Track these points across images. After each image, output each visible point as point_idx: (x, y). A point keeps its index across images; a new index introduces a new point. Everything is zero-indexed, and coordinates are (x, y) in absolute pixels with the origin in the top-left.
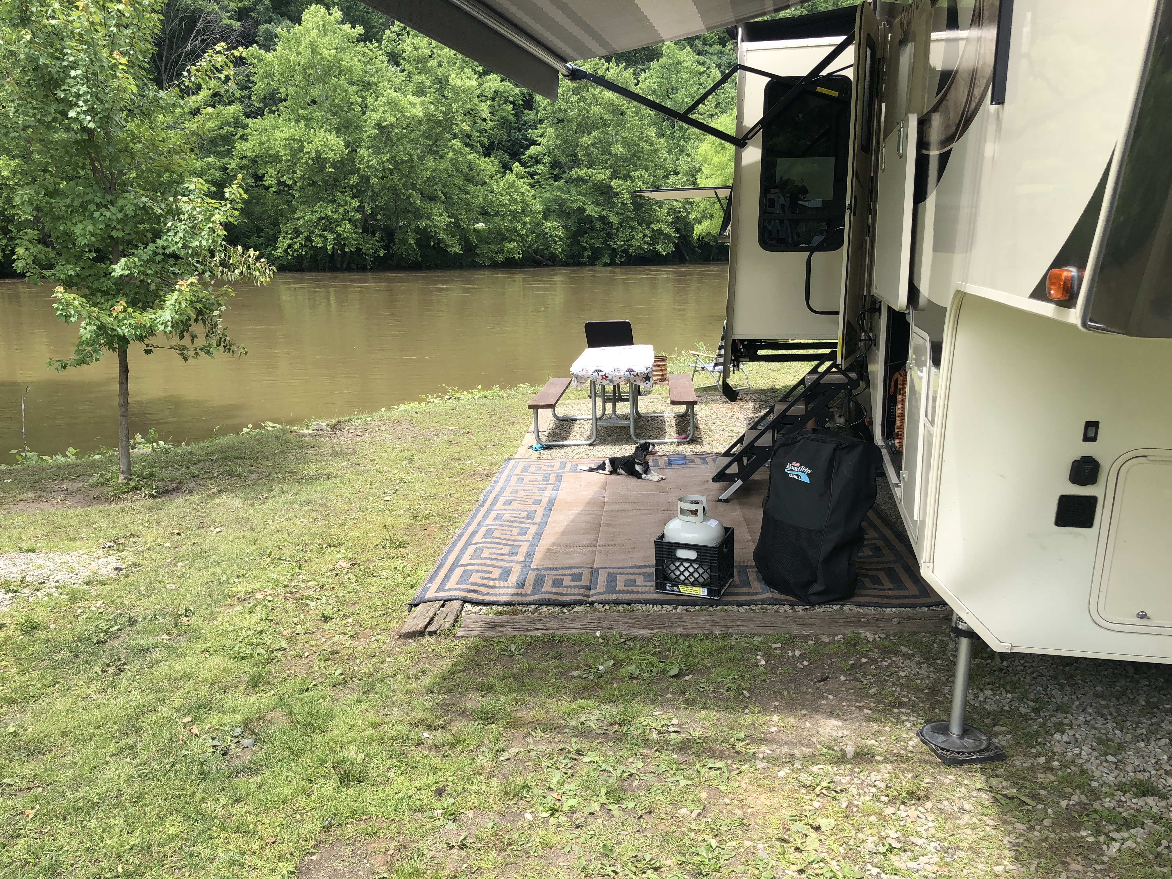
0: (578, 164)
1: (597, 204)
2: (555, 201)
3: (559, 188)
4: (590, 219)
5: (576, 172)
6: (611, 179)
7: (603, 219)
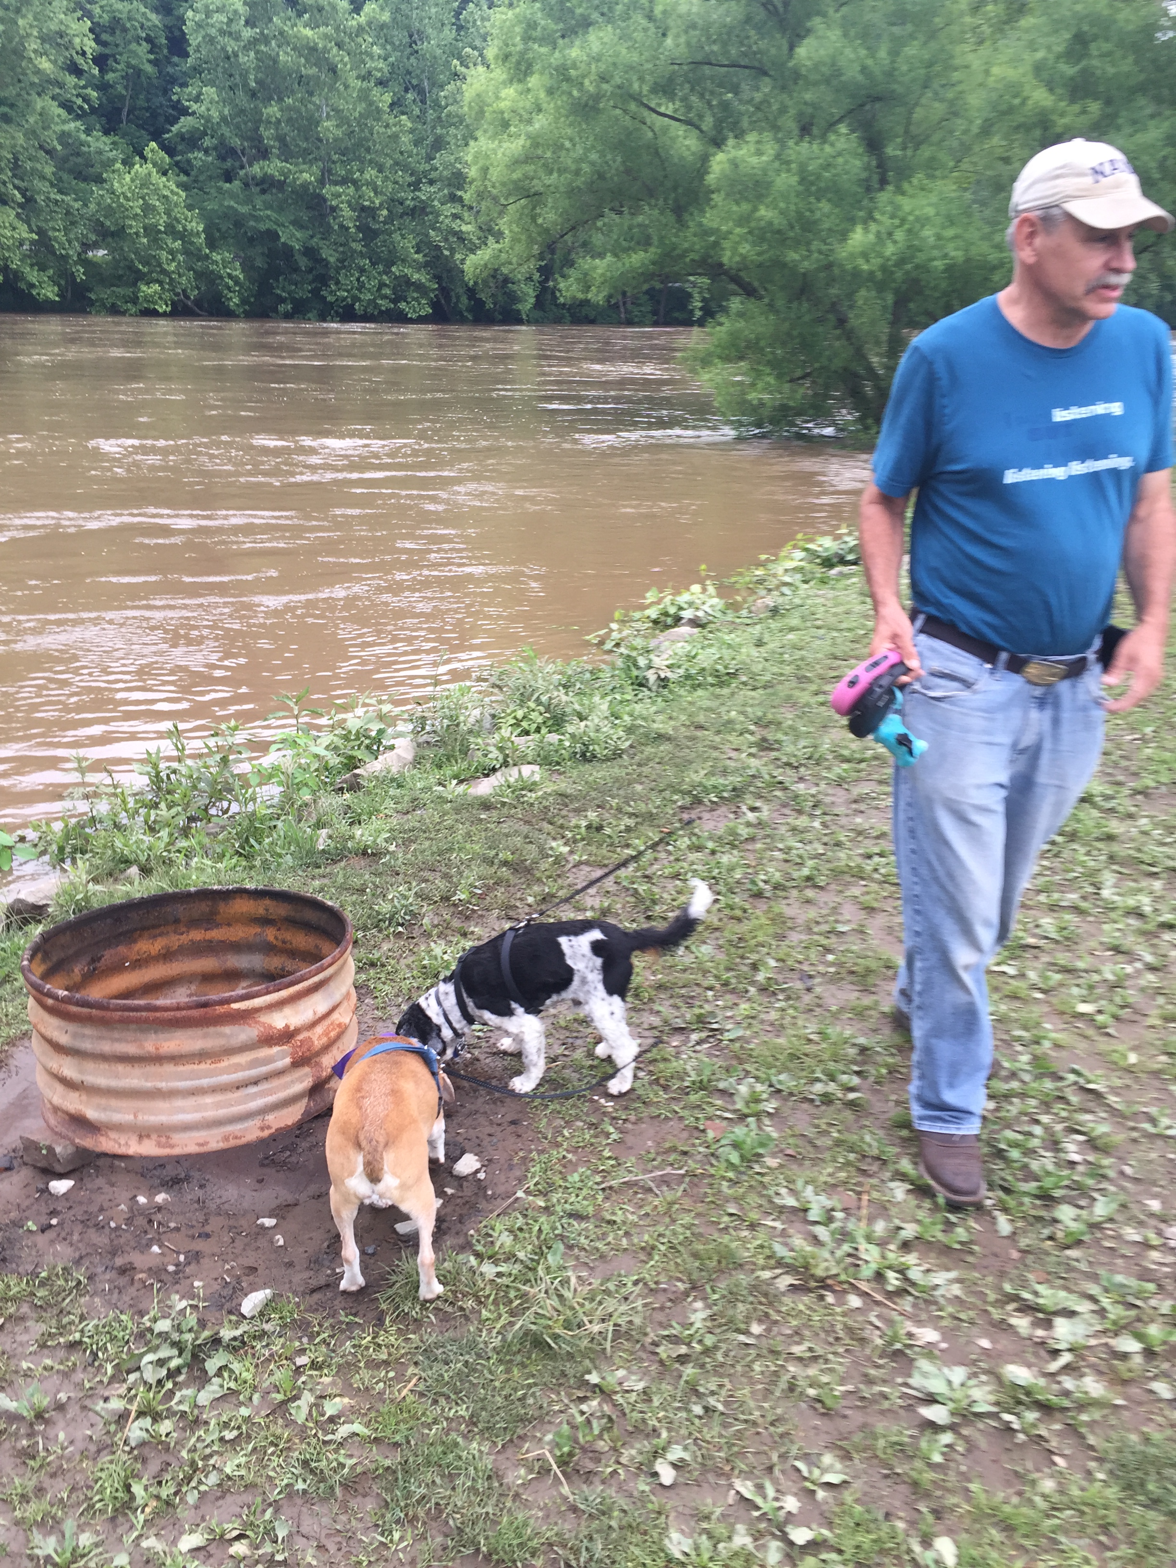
0: (264, 154)
1: (298, 224)
2: (226, 216)
3: (233, 196)
4: (288, 252)
5: (262, 169)
6: (322, 182)
7: (310, 252)
